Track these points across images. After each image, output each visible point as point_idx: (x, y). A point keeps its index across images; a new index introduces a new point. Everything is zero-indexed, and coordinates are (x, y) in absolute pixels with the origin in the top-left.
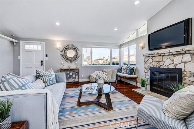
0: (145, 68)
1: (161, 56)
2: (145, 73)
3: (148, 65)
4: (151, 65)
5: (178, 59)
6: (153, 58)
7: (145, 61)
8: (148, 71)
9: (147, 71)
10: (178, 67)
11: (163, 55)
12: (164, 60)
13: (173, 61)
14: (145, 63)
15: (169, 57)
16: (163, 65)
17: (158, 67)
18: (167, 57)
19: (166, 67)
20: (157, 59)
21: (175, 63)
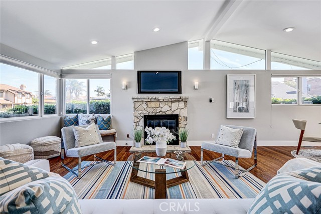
0: (135, 116)
1: (159, 101)
2: (134, 124)
3: (140, 112)
4: (145, 112)
5: (175, 106)
6: (148, 103)
7: (134, 107)
8: (140, 120)
9: (138, 120)
10: (175, 113)
11: (162, 100)
12: (161, 106)
13: (170, 107)
14: (135, 109)
15: (167, 103)
16: (161, 111)
17: (154, 114)
18: (165, 103)
19: (164, 114)
20: (153, 105)
21: (173, 109)
